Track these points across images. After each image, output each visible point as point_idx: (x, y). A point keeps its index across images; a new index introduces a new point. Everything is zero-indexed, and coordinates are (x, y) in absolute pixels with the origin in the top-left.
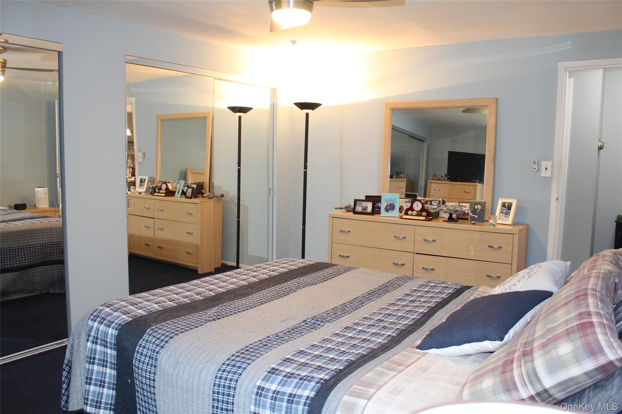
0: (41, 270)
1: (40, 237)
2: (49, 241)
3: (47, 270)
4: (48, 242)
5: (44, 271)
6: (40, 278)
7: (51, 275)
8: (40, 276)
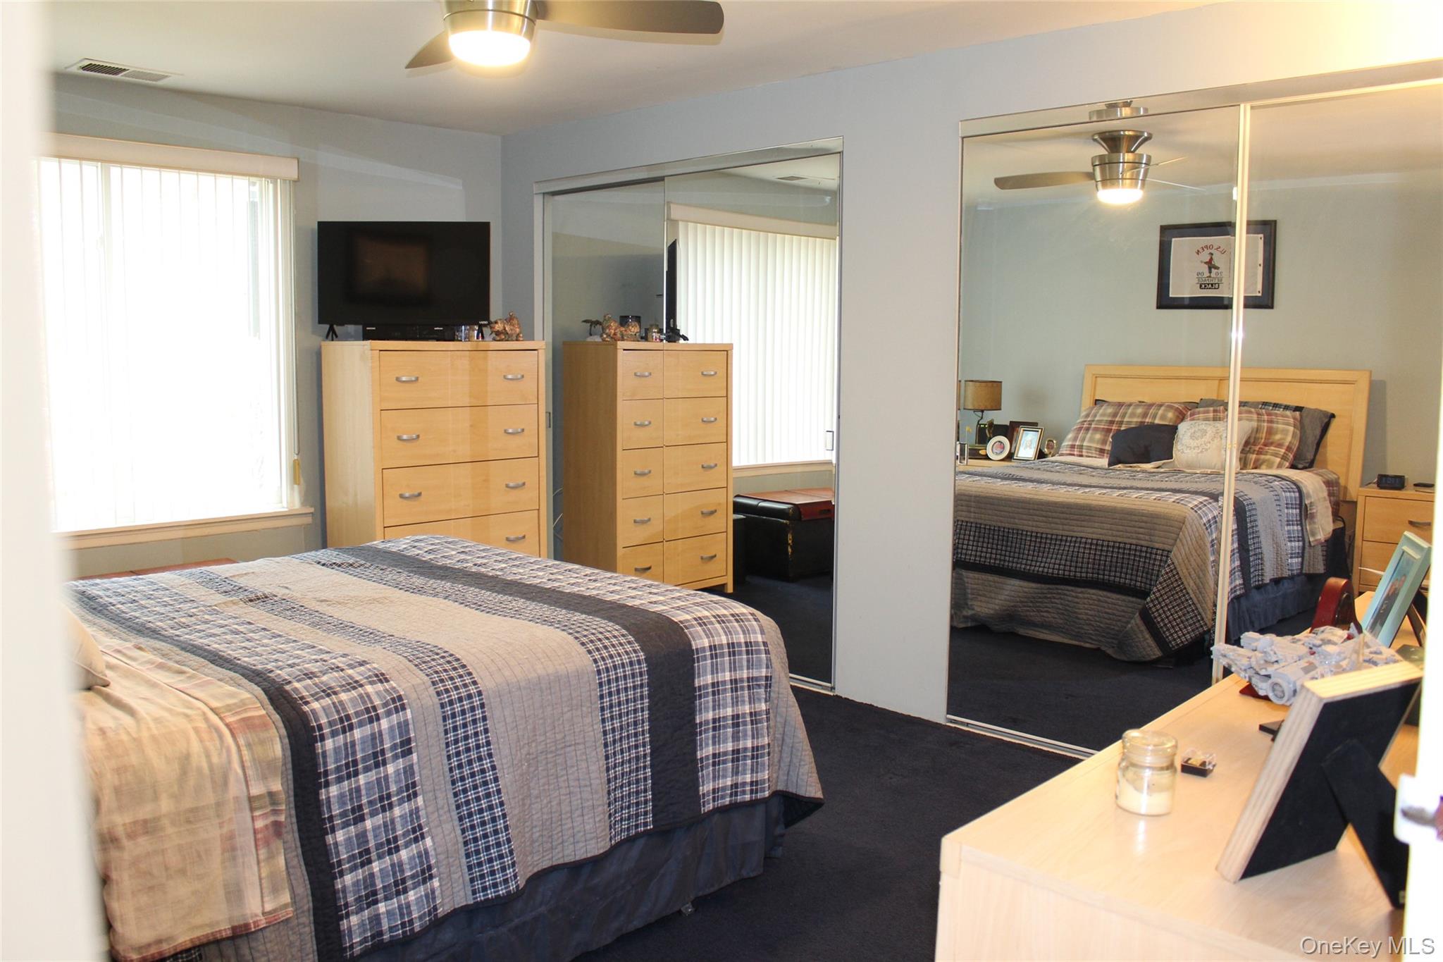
0: (1094, 597)
1: (1096, 525)
2: (1114, 539)
3: (1106, 602)
4: (1110, 538)
5: (1099, 600)
6: (1092, 613)
7: (1114, 614)
8: (1093, 610)
